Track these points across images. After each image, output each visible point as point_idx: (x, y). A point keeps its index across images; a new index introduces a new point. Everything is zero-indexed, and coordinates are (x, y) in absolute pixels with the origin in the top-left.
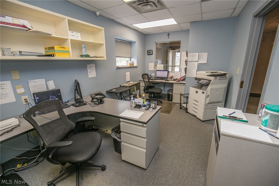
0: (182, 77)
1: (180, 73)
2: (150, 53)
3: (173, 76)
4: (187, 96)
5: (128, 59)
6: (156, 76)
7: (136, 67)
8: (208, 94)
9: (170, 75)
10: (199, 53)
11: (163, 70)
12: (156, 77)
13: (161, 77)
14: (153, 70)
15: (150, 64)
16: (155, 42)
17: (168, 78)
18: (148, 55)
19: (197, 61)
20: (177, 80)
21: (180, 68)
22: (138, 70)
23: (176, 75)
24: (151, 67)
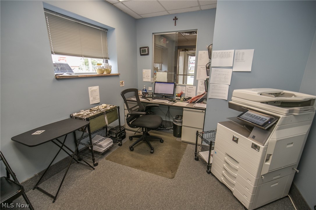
0: (198, 96)
1: (195, 87)
2: (144, 52)
3: (184, 92)
4: (211, 142)
5: (101, 61)
6: (155, 92)
7: (117, 76)
8: (269, 152)
9: (179, 90)
10: (236, 50)
11: (166, 81)
12: (155, 94)
13: (162, 94)
14: (150, 81)
15: (144, 71)
16: (153, 33)
17: (175, 96)
18: (141, 55)
19: (232, 67)
20: (189, 101)
21: (195, 78)
22: (121, 81)
23: (189, 91)
24: (146, 76)
